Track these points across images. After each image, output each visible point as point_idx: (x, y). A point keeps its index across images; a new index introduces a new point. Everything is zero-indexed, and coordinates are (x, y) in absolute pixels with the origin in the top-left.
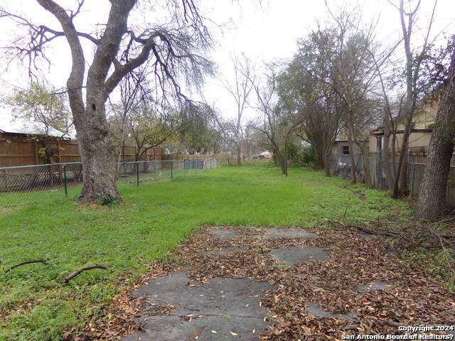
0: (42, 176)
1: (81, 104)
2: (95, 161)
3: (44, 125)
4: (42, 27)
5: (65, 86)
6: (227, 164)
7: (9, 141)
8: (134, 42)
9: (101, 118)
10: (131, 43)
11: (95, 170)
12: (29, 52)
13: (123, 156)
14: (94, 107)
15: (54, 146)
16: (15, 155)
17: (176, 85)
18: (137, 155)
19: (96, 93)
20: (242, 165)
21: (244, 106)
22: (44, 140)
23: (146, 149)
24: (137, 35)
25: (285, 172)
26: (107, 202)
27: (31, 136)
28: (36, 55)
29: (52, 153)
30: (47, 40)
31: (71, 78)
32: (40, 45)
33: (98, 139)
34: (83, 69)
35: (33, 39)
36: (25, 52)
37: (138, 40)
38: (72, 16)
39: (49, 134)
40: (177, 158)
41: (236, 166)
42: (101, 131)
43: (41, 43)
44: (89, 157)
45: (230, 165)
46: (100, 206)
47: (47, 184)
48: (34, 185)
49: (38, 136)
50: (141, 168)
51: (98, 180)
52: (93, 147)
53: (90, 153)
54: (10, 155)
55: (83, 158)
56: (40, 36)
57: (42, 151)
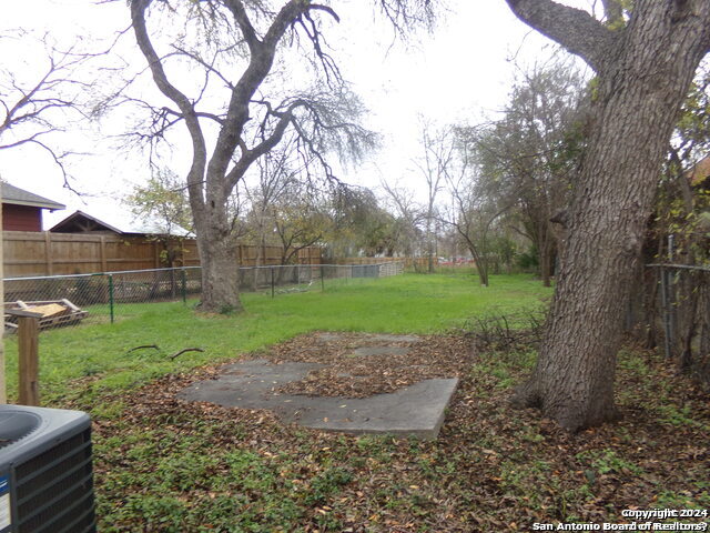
0: (163, 287)
1: (201, 200)
2: (214, 265)
3: (166, 222)
4: (164, 109)
5: (186, 181)
6: (414, 270)
7: (127, 244)
8: (271, 116)
9: (222, 217)
10: (267, 117)
11: (214, 274)
12: (151, 138)
13: (263, 259)
14: (213, 204)
15: (177, 248)
16: (133, 260)
17: (325, 165)
18: (284, 258)
19: (215, 189)
20: (434, 272)
21: (439, 185)
22: (165, 241)
23: (297, 249)
24: (273, 107)
25: (484, 281)
26: (226, 311)
27: (151, 236)
28: (158, 141)
29: (174, 257)
30: (170, 124)
31: (192, 173)
32: (162, 131)
33: (217, 239)
34: (204, 161)
35: (155, 122)
36: (146, 138)
37: (275, 114)
38: (194, 103)
39: (171, 233)
40: (342, 262)
41: (425, 273)
42: (221, 231)
43: (164, 128)
44: (209, 260)
45: (418, 272)
46: (218, 316)
47: (168, 295)
48: (154, 296)
49: (159, 236)
50: (288, 276)
51: (217, 287)
52: (212, 249)
53: (209, 256)
54: (128, 260)
55: (203, 261)
56: (162, 119)
57: (164, 255)
